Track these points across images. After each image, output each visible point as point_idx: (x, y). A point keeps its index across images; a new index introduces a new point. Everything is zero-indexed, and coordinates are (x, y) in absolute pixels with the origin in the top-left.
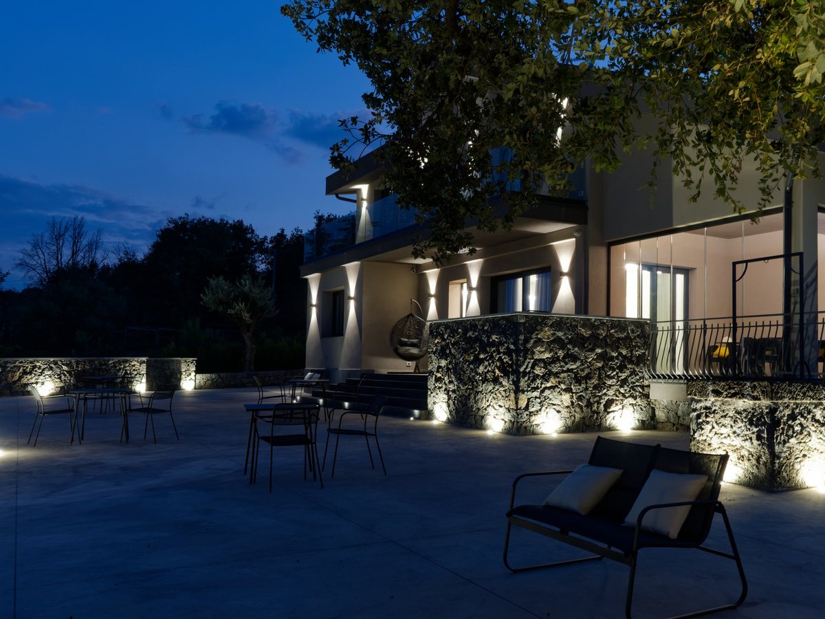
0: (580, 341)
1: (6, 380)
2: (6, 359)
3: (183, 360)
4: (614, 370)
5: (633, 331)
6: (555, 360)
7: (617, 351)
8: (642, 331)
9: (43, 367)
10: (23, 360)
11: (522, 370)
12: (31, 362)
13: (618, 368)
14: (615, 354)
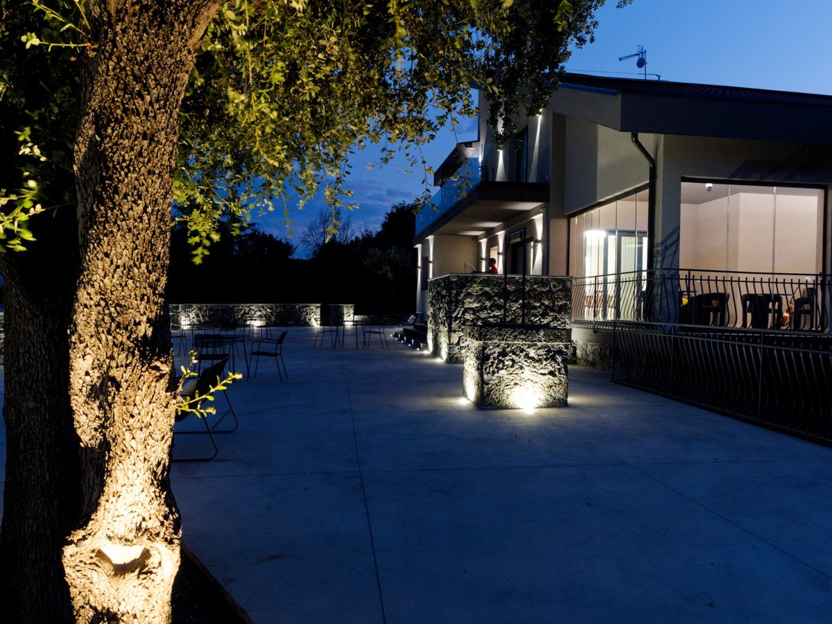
0: (505, 295)
1: (234, 317)
2: (234, 305)
3: (345, 305)
4: (536, 316)
5: (555, 286)
6: (483, 308)
7: (539, 302)
8: (564, 286)
9: (256, 309)
10: (242, 305)
11: (454, 315)
12: (248, 307)
13: (540, 315)
14: (538, 305)
